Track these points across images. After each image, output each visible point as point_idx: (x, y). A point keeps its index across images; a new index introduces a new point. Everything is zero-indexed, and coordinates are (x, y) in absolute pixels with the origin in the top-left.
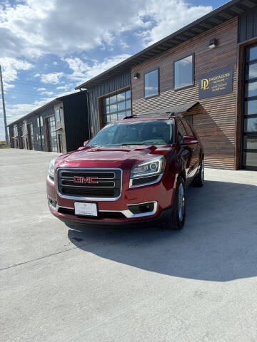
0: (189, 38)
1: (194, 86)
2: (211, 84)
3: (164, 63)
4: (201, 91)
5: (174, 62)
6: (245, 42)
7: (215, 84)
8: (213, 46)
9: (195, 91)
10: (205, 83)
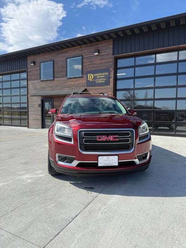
0: (79, 45)
1: (83, 77)
2: (95, 78)
3: (59, 58)
4: (88, 81)
5: (67, 58)
6: (117, 55)
7: (98, 78)
8: (97, 54)
9: (84, 81)
10: (91, 77)
